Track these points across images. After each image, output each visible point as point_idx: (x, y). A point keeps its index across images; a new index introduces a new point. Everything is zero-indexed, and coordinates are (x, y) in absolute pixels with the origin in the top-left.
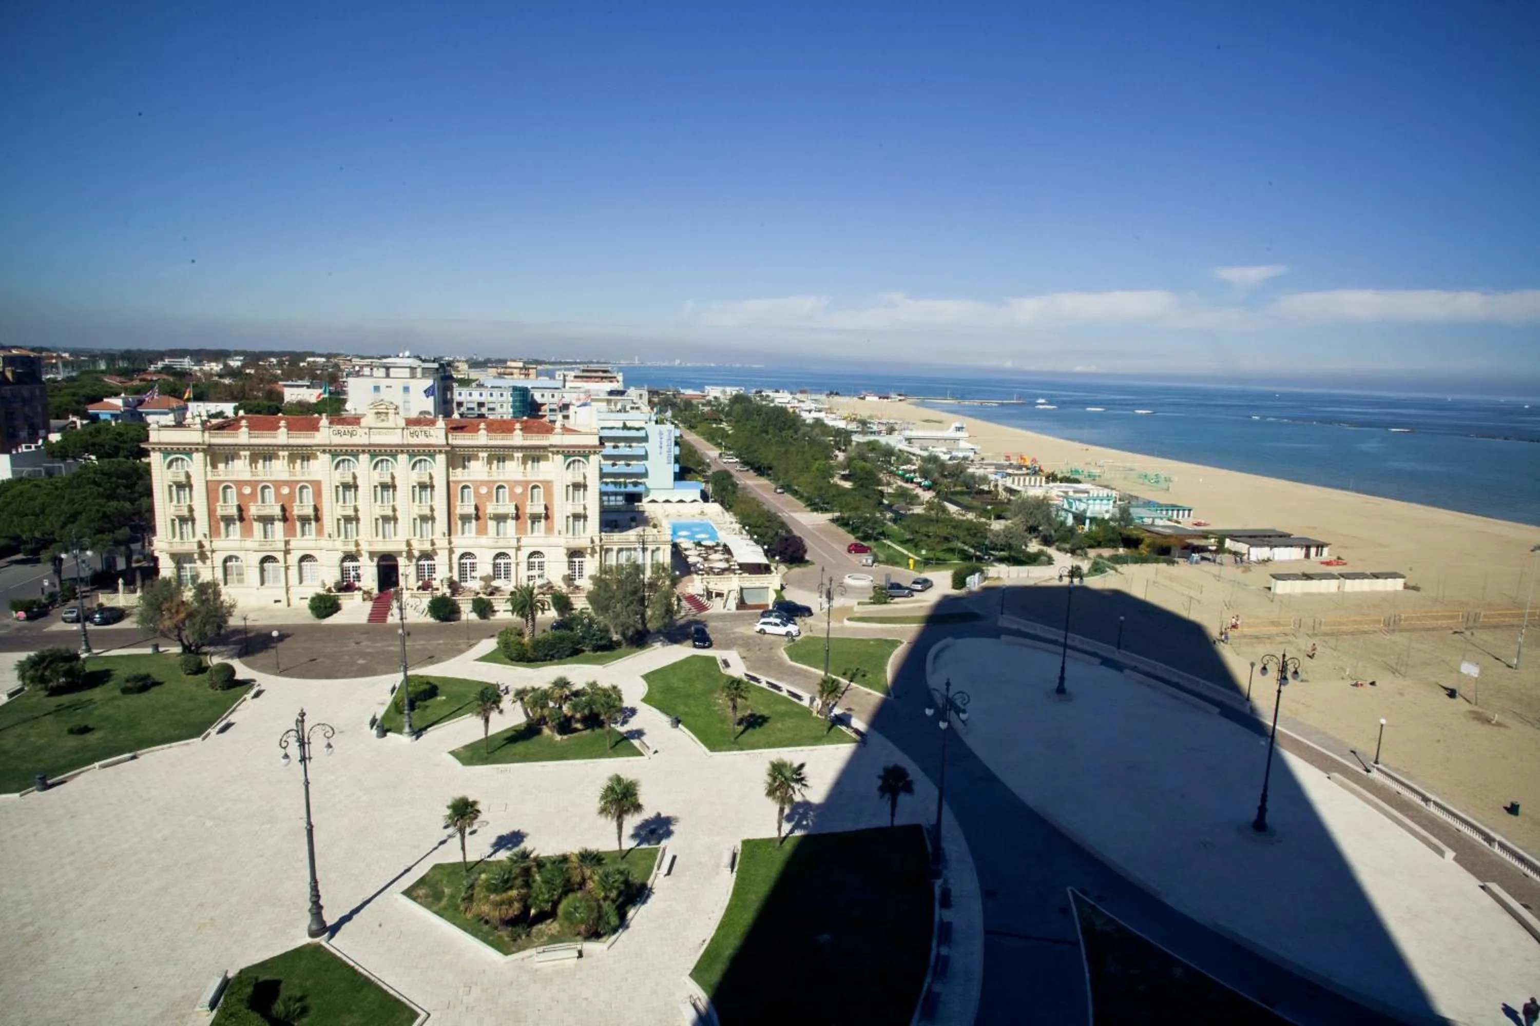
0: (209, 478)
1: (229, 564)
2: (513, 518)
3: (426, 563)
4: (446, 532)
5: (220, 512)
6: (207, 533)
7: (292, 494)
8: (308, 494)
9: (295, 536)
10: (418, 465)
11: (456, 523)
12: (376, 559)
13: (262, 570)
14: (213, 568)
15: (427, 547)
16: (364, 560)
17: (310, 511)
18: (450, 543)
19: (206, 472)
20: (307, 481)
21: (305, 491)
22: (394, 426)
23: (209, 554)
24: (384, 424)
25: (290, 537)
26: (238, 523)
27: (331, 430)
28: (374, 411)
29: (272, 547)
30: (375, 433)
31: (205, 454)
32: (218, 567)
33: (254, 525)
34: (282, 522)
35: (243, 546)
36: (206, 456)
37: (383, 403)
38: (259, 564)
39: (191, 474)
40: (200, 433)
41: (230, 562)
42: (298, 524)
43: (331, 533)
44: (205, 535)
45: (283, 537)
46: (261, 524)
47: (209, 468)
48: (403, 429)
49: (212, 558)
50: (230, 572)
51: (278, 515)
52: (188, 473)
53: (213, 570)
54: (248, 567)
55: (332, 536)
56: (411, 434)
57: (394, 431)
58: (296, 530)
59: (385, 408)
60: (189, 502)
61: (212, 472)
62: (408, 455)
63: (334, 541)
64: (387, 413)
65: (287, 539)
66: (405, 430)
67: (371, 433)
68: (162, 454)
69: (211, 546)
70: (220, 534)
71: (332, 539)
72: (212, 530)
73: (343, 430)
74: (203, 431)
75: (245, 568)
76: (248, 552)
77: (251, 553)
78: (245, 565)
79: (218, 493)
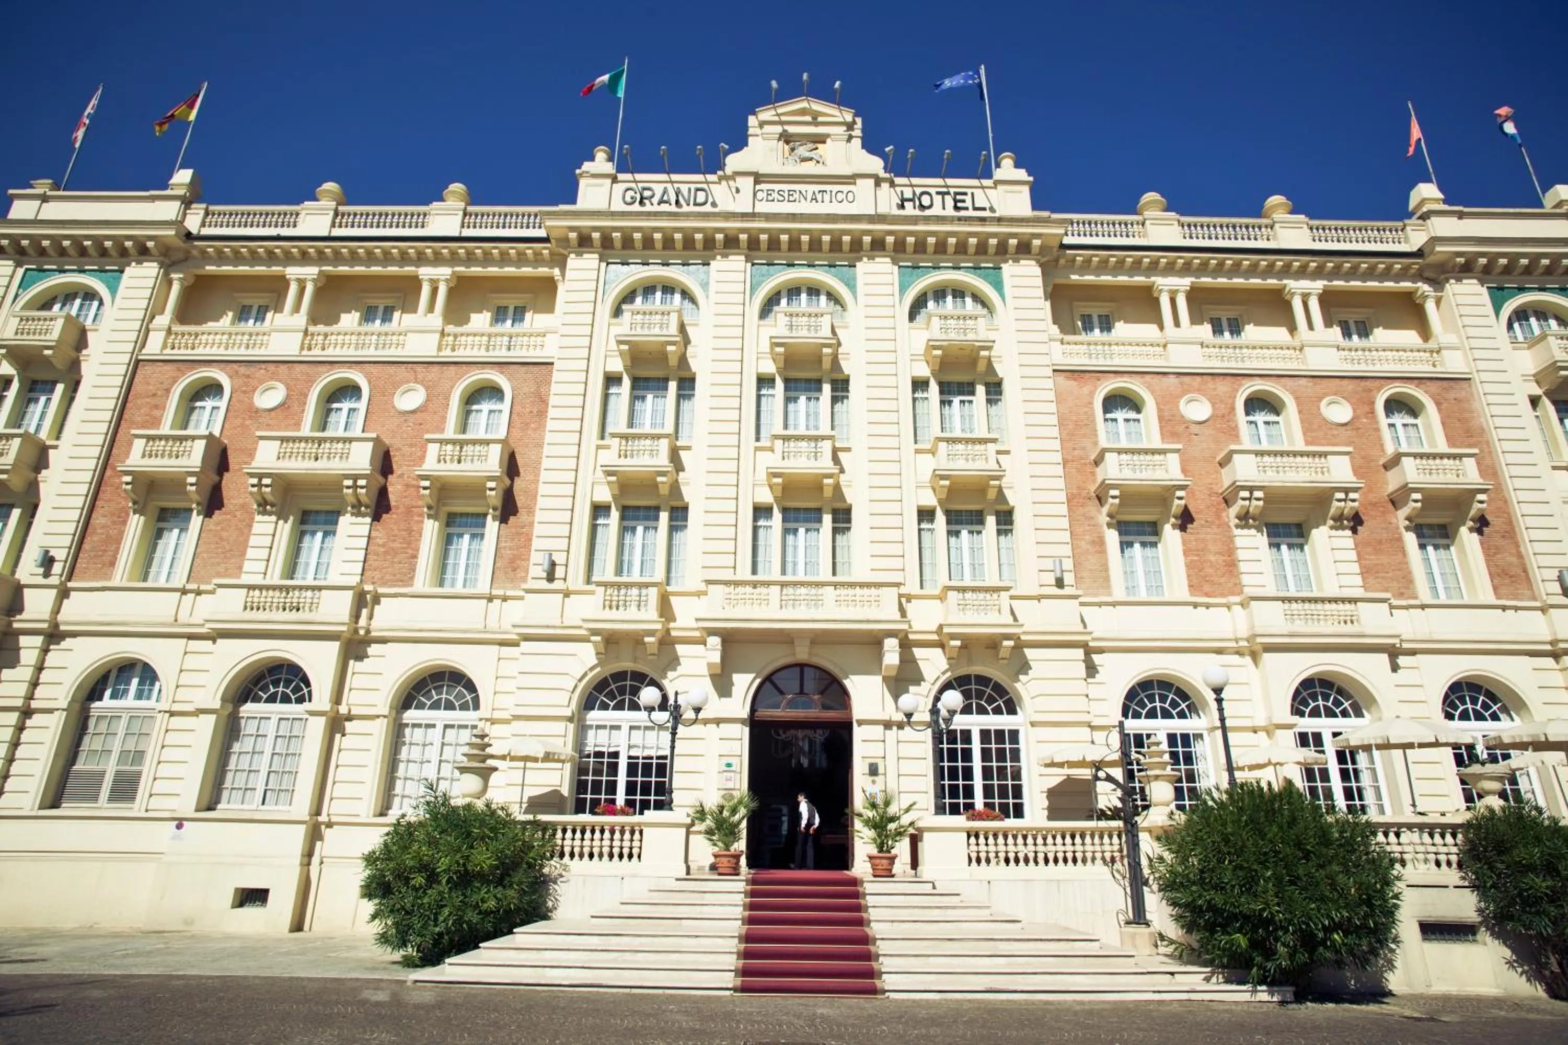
0: (152, 349)
1: (104, 704)
4: (1069, 566)
5: (138, 460)
7: (428, 416)
8: (493, 418)
12: (745, 684)
13: (229, 731)
14: (27, 713)
16: (688, 676)
17: (487, 465)
19: (144, 334)
21: (487, 405)
22: (845, 173)
23: (29, 647)
24: (809, 168)
25: (384, 584)
26: (196, 520)
27: (619, 188)
28: (778, 129)
29: (300, 616)
30: (775, 195)
31: (166, 274)
32: (50, 711)
33: (256, 528)
34: (368, 520)
35: (183, 617)
36: (170, 283)
37: (805, 105)
38: (224, 700)
39: (91, 336)
40: (177, 204)
41: (114, 696)
42: (430, 529)
43: (559, 558)
44: (48, 562)
45: (354, 580)
46: (286, 529)
47: (163, 320)
48: (878, 181)
49: (40, 668)
50: (97, 744)
51: (355, 478)
52: (83, 332)
53: (20, 728)
54: (172, 714)
55: (559, 572)
56: (903, 200)
57: (845, 188)
58: (415, 557)
59: (815, 123)
60: (43, 435)
61: (169, 331)
62: (895, 262)
63: (567, 594)
64: (821, 139)
65: (368, 587)
66: (885, 186)
67: (760, 195)
68: (20, 271)
69: (57, 610)
70: (113, 564)
71: (557, 585)
72: (86, 546)
73: (658, 189)
74: (187, 203)
75: (161, 720)
76: (194, 645)
77: (207, 645)
78: (165, 705)
79: (162, 407)
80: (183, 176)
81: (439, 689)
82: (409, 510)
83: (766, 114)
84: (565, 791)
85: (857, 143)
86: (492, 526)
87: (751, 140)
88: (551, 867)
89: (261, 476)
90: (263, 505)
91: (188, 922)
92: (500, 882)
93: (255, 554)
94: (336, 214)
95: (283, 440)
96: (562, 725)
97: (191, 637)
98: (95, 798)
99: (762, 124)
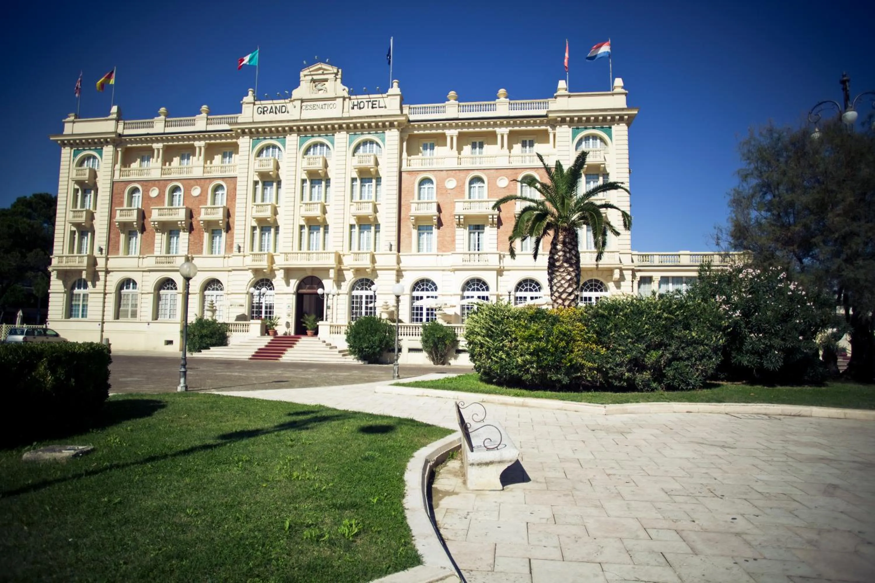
0: (117, 177)
1: (125, 291)
2: (492, 225)
3: (364, 293)
4: (395, 244)
5: (119, 218)
6: (104, 247)
7: (202, 197)
8: (222, 198)
9: (201, 252)
10: (361, 147)
11: (410, 234)
12: (294, 283)
13: (158, 298)
14: (105, 294)
15: (365, 262)
16: (278, 281)
17: (219, 215)
18: (399, 262)
19: (113, 172)
20: (223, 178)
21: (220, 192)
22: (333, 96)
23: (102, 275)
24: (321, 95)
25: (195, 254)
26: (139, 235)
27: (256, 107)
28: (310, 78)
29: (171, 265)
30: (309, 107)
31: (116, 149)
32: (111, 293)
33: (156, 237)
34: (188, 233)
35: (140, 265)
36: (118, 151)
37: (320, 66)
38: (155, 290)
39: (98, 173)
40: (114, 122)
41: (127, 288)
42: (206, 236)
43: (242, 245)
44: (101, 250)
45: (186, 253)
46: (165, 236)
47: (118, 166)
48: (344, 99)
49: (106, 281)
50: (125, 302)
51: (181, 221)
52: (95, 172)
53: (104, 298)
54: (142, 294)
55: (242, 249)
56: (354, 105)
57: (333, 102)
58: (202, 245)
59: (323, 74)
60: (91, 209)
61: (121, 170)
62: (348, 133)
63: (244, 256)
64: (326, 80)
65: (189, 255)
66: (347, 100)
67: (303, 108)
68: (73, 151)
69: (106, 264)
70: (118, 249)
71: (242, 253)
72: (110, 244)
73: (269, 107)
74: (117, 120)
75: (140, 295)
76: (145, 273)
77: (148, 273)
78: (139, 291)
79: (123, 197)
80: (114, 109)
81: (214, 285)
82: (200, 230)
83: (306, 72)
84: (247, 314)
85: (339, 81)
86: (224, 234)
87: (302, 83)
88: (228, 334)
89: (154, 222)
90: (157, 230)
91: (155, 348)
92: (211, 337)
93: (157, 245)
94: (166, 121)
95: (159, 209)
96: (244, 295)
97: (143, 271)
98: (127, 317)
99: (305, 76)
